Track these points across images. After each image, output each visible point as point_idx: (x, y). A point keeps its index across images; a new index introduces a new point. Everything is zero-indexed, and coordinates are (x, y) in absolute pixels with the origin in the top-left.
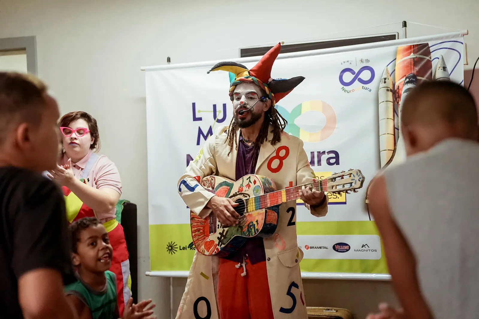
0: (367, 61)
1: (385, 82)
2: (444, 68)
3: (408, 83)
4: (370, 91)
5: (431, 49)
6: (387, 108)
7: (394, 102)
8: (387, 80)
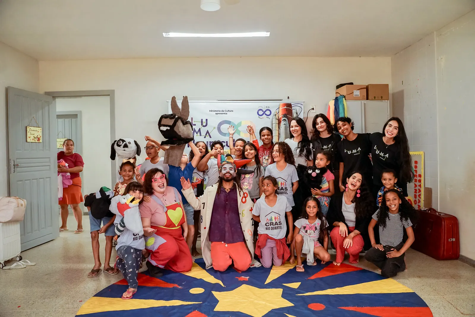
0: (269, 107)
1: (275, 116)
2: (297, 113)
3: (284, 117)
4: (270, 119)
5: (292, 106)
6: (276, 126)
7: (278, 124)
8: (276, 115)
